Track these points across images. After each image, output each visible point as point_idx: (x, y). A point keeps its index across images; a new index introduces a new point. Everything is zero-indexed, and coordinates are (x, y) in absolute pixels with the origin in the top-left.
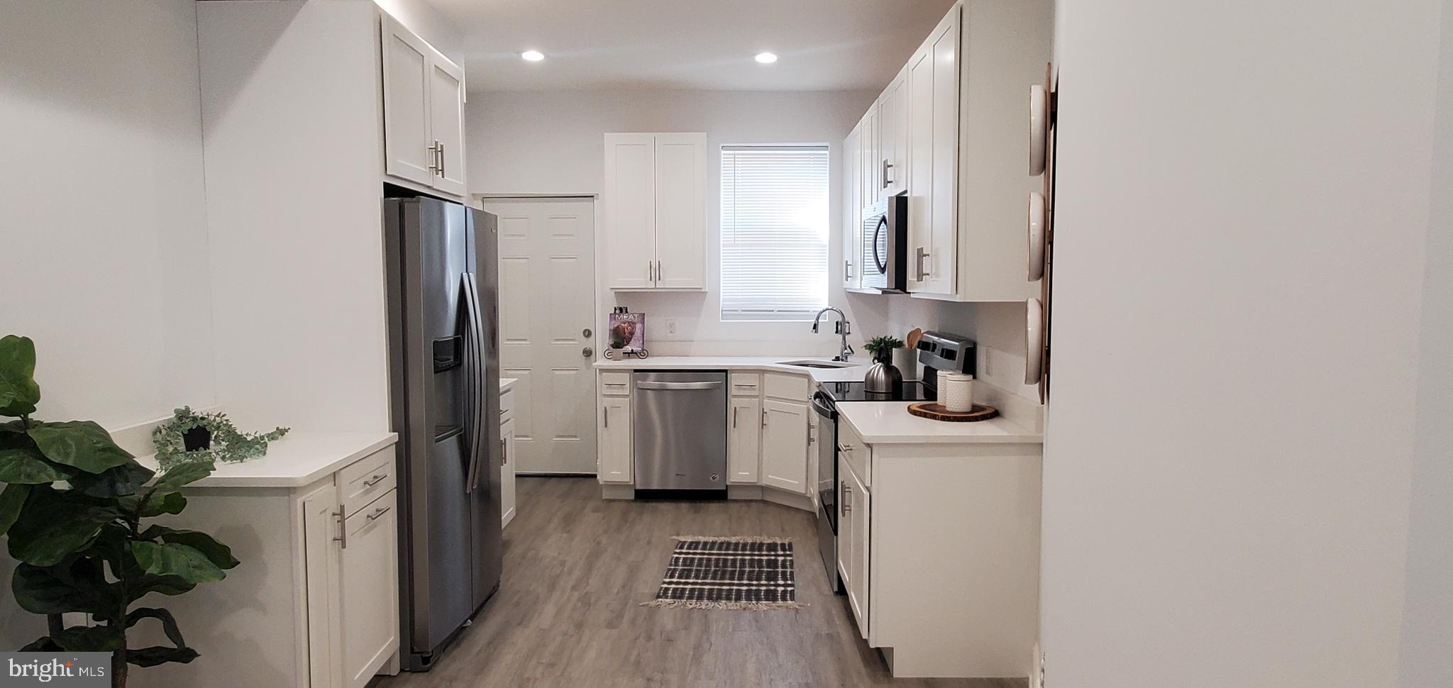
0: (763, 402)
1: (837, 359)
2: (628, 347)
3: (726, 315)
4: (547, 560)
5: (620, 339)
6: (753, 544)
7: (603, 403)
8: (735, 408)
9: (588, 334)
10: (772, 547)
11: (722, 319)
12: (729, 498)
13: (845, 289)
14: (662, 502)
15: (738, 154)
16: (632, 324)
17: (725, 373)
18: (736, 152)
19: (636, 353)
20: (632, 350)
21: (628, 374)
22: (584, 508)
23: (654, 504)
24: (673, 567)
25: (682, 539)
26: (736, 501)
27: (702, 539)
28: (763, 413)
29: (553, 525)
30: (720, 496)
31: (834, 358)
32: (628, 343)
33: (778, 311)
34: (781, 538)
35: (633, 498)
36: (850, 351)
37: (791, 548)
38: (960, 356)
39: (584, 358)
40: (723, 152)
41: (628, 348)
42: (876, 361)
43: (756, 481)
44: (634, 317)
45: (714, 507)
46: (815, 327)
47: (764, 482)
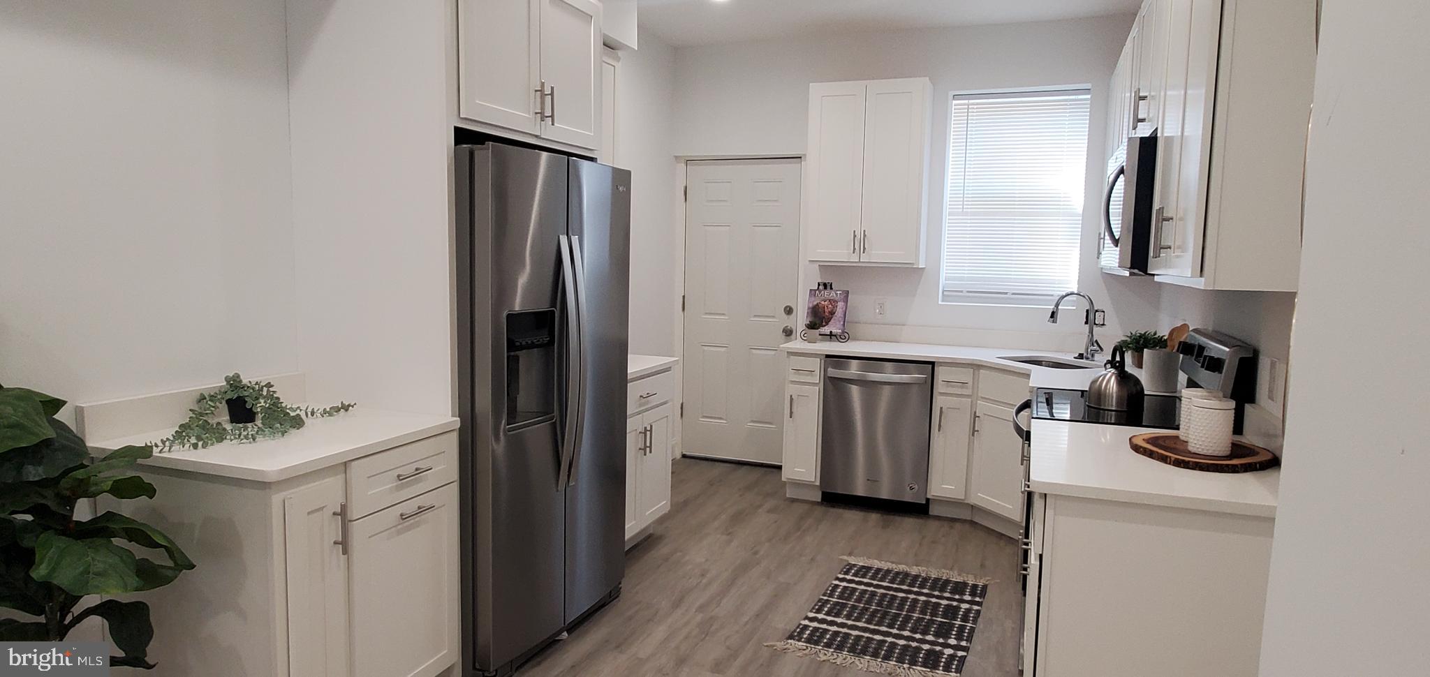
0: (976, 403)
1: (1081, 356)
2: (826, 328)
3: (948, 296)
4: (690, 567)
5: (818, 318)
6: (936, 580)
7: (791, 390)
8: (941, 408)
9: (789, 311)
10: (959, 588)
11: (943, 301)
12: (930, 513)
13: (1102, 268)
14: (850, 508)
15: (973, 104)
16: (833, 302)
17: (931, 366)
18: (971, 101)
19: (835, 336)
20: (831, 332)
21: (819, 360)
22: (760, 506)
23: (841, 511)
24: (825, 598)
25: (852, 560)
26: (938, 518)
27: (876, 564)
28: (975, 417)
29: (716, 524)
30: (920, 509)
31: (1077, 355)
32: (827, 324)
33: (1013, 294)
34: (975, 577)
35: (819, 500)
36: (1098, 349)
37: (983, 595)
38: (1230, 368)
39: (783, 337)
40: (954, 102)
41: (826, 330)
42: (1109, 366)
43: (963, 498)
44: (837, 294)
45: (909, 522)
46: (1053, 315)
47: (973, 500)
